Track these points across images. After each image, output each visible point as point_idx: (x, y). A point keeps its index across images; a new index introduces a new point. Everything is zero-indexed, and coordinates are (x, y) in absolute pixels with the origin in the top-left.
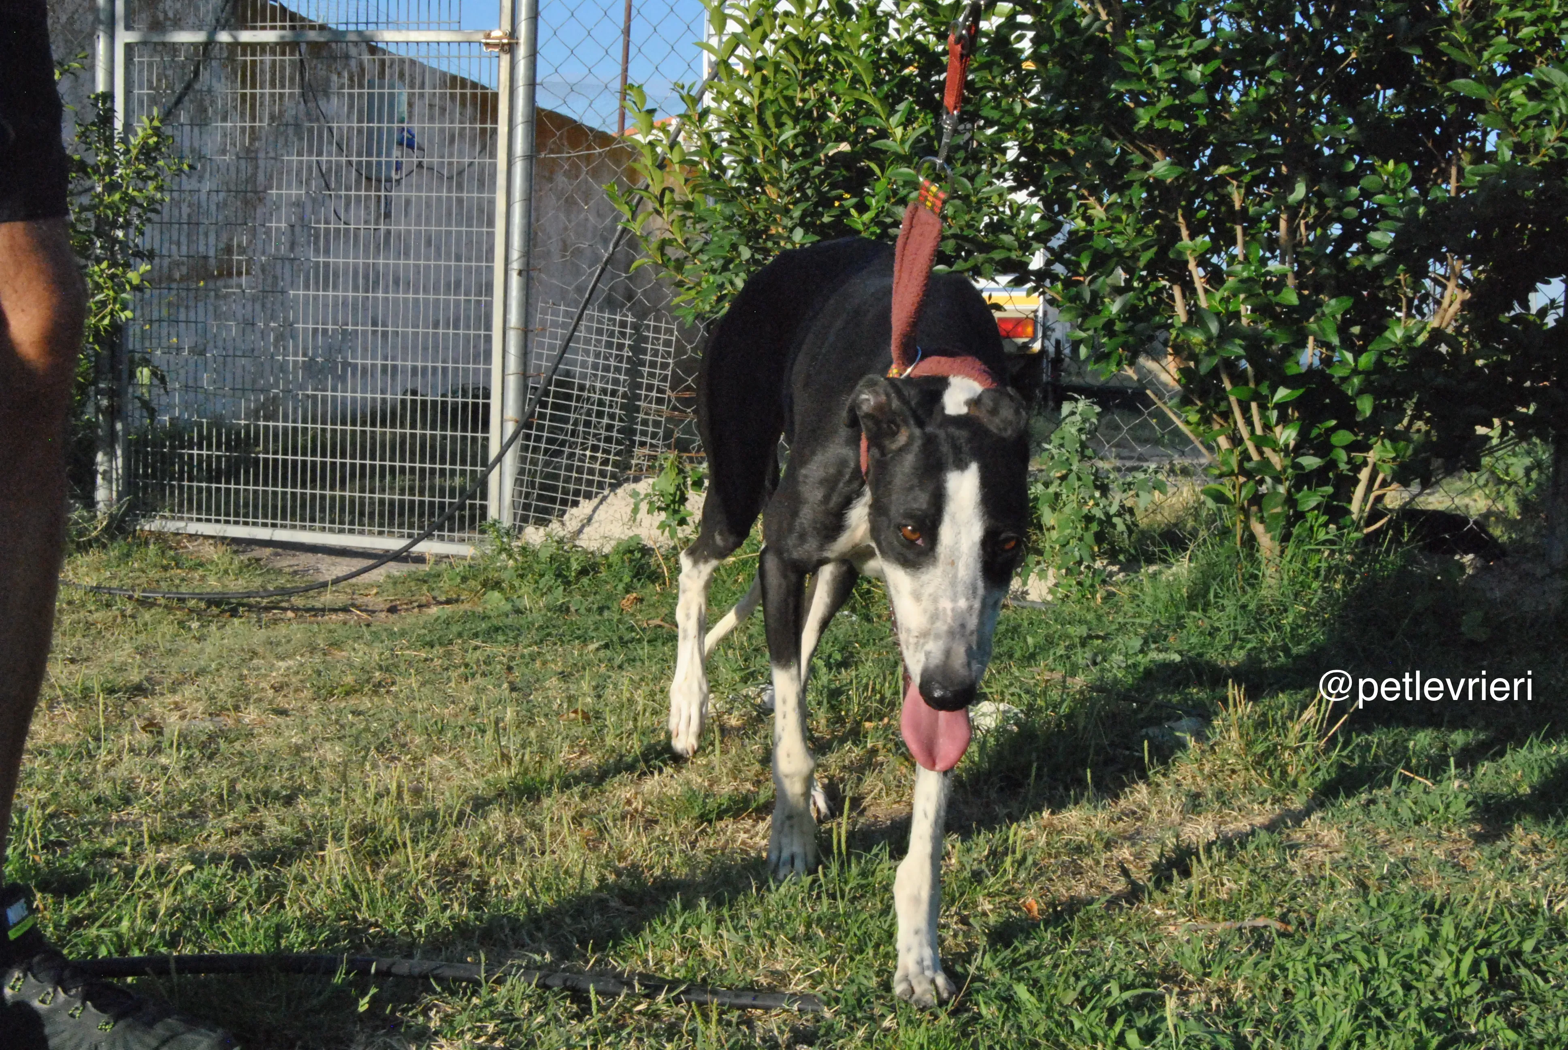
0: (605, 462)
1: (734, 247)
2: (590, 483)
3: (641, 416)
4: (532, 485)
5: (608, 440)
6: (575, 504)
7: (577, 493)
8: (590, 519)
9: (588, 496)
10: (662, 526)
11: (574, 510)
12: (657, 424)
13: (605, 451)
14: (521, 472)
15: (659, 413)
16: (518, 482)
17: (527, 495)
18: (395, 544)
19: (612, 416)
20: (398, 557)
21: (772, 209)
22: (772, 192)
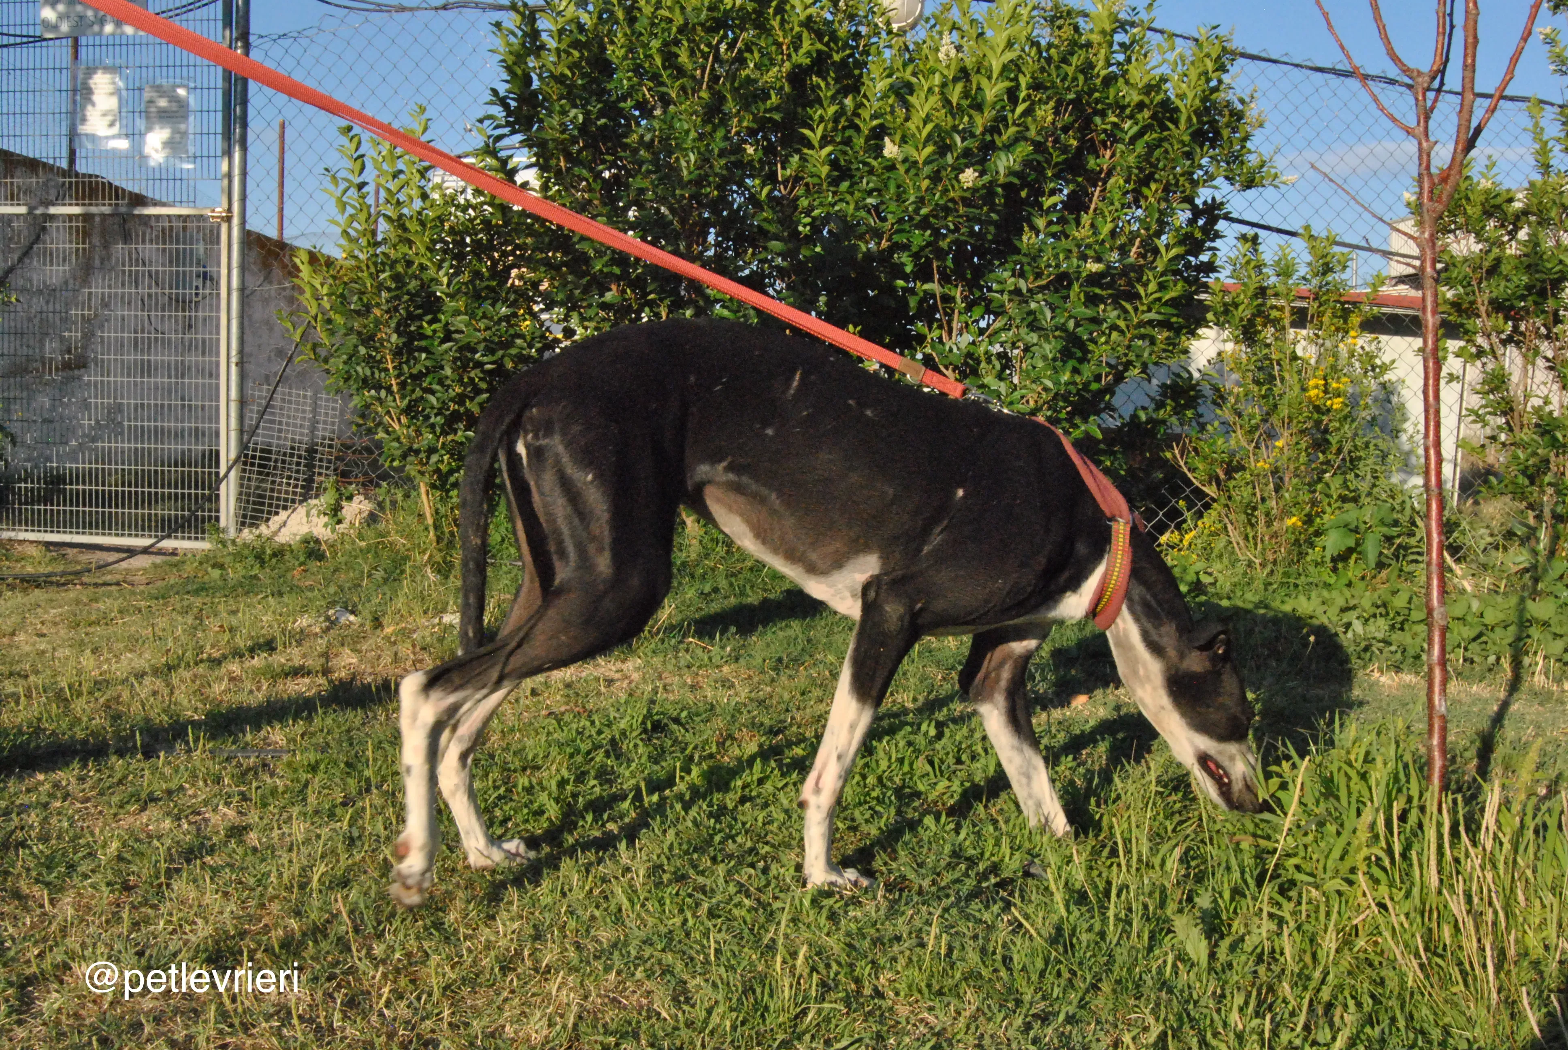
0: (296, 486)
1: (356, 346)
2: (286, 500)
3: (319, 456)
4: (248, 502)
5: (298, 472)
6: (277, 513)
7: (278, 506)
8: (285, 524)
9: (285, 508)
10: (326, 526)
11: (276, 518)
12: (329, 461)
13: (297, 479)
14: (241, 494)
15: (330, 453)
16: (239, 500)
17: (245, 509)
18: (145, 542)
19: (300, 457)
20: (145, 551)
21: (377, 322)
22: (377, 312)
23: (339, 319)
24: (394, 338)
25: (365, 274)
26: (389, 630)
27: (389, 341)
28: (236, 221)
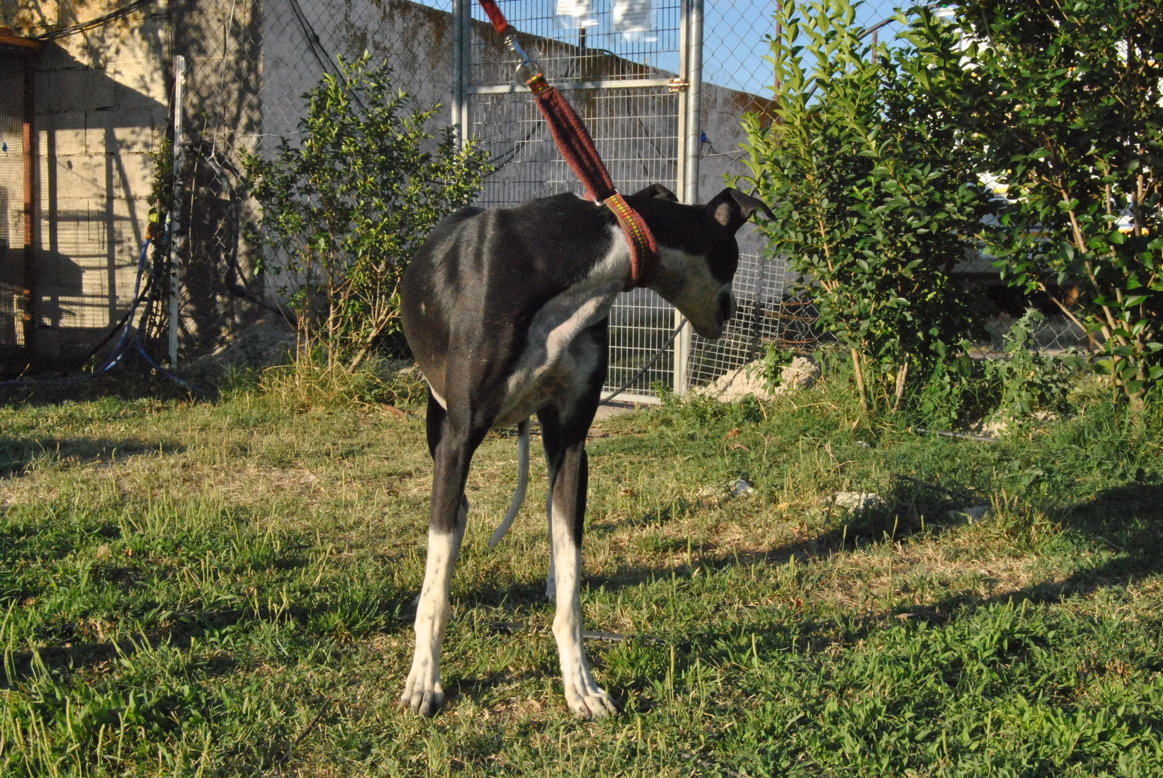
0: (743, 347)
2: (733, 360)
3: (765, 317)
4: (698, 361)
5: (745, 332)
6: (725, 373)
7: (726, 366)
8: (731, 383)
9: (733, 368)
10: (765, 387)
11: (724, 377)
12: (775, 323)
13: (744, 340)
14: (692, 353)
15: (776, 315)
16: (690, 359)
17: (696, 367)
19: (747, 318)
22: (810, 177)
23: (777, 184)
24: (825, 203)
25: (798, 139)
26: (783, 506)
27: (820, 206)
28: (692, 90)
